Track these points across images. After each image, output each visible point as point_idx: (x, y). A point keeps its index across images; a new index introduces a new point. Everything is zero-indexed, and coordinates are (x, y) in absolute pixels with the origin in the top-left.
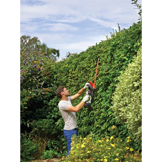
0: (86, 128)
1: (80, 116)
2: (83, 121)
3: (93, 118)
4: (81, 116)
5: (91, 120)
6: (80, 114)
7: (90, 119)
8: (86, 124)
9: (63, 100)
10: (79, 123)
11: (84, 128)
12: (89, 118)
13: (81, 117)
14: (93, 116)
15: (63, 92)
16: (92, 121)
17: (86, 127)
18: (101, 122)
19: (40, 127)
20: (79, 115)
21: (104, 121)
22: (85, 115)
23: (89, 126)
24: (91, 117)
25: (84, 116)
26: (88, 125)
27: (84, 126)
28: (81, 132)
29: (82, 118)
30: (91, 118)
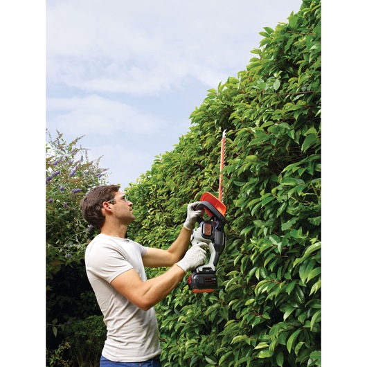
0: (192, 345)
1: (172, 304)
2: (181, 318)
3: (218, 309)
4: (177, 302)
5: (210, 314)
6: (174, 297)
7: (207, 313)
8: (191, 331)
9: (109, 233)
10: (170, 327)
11: (187, 344)
12: (202, 307)
13: (176, 305)
14: (215, 302)
15: (111, 206)
16: (212, 318)
17: (193, 340)
18: (253, 320)
19: (81, 336)
20: (170, 300)
21: (266, 316)
22: (188, 299)
23: (204, 338)
24: (209, 304)
25: (187, 303)
26: (200, 333)
27: (185, 336)
28: (178, 357)
29: (179, 308)
30: (209, 308)
